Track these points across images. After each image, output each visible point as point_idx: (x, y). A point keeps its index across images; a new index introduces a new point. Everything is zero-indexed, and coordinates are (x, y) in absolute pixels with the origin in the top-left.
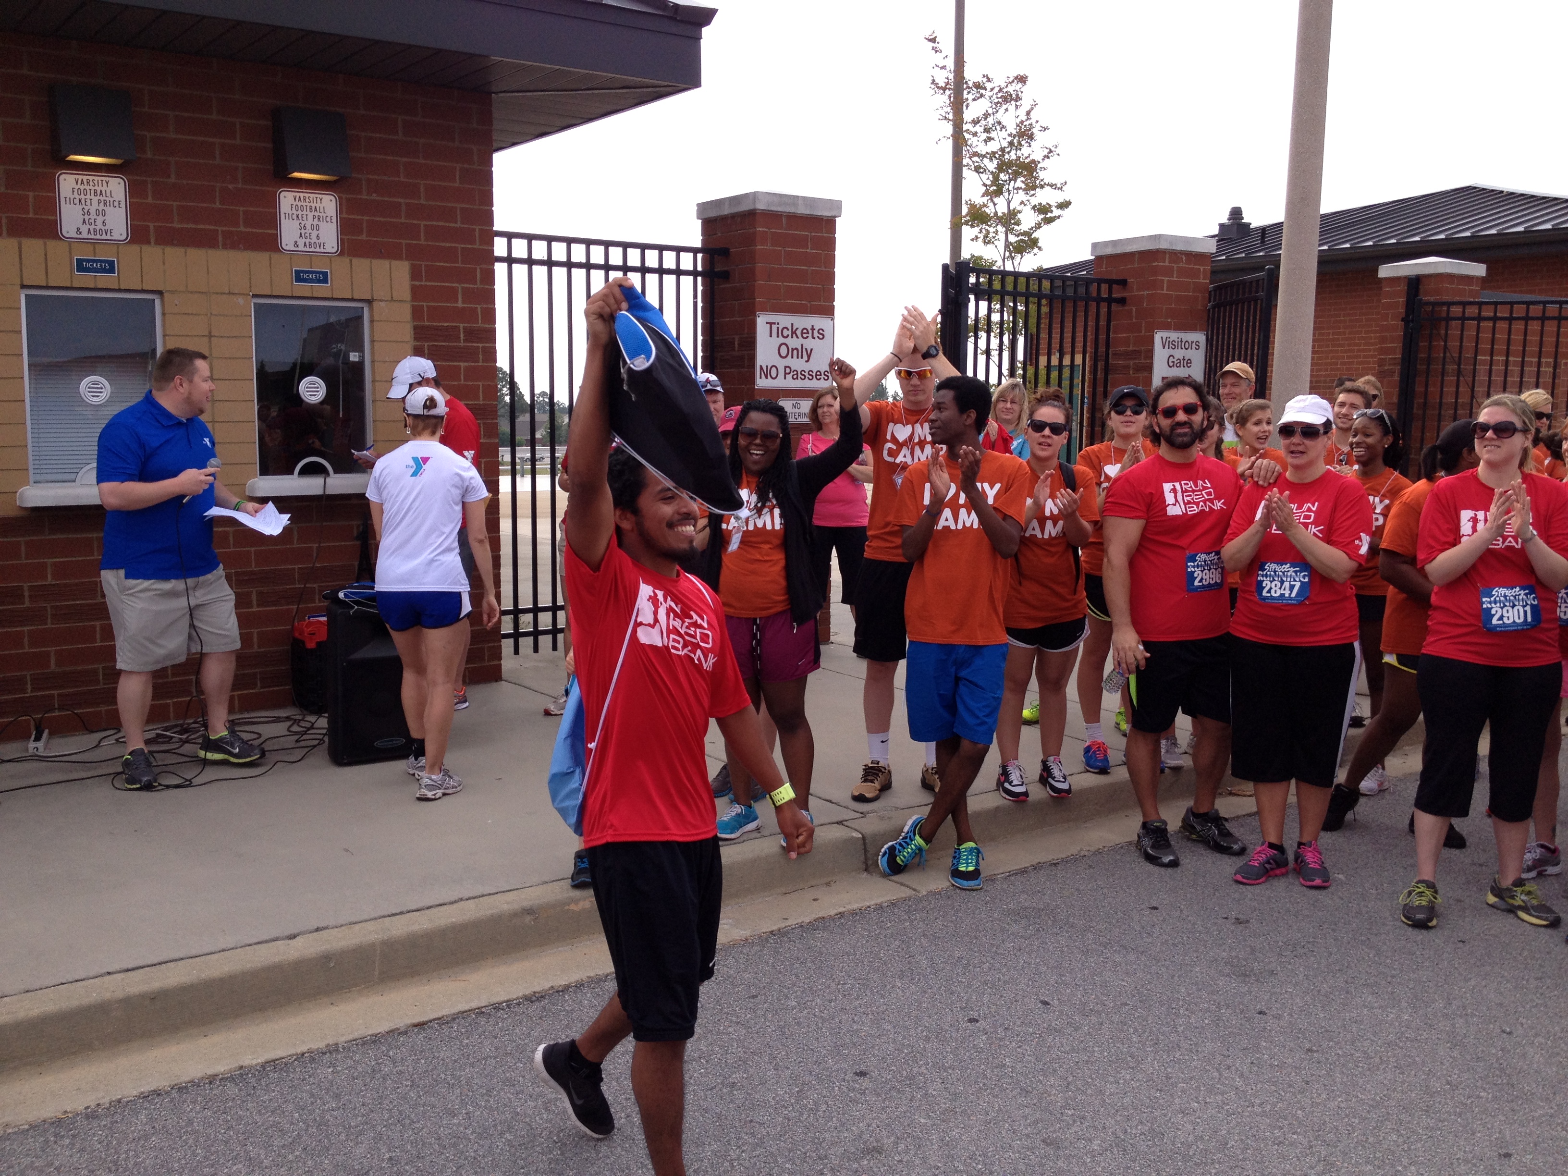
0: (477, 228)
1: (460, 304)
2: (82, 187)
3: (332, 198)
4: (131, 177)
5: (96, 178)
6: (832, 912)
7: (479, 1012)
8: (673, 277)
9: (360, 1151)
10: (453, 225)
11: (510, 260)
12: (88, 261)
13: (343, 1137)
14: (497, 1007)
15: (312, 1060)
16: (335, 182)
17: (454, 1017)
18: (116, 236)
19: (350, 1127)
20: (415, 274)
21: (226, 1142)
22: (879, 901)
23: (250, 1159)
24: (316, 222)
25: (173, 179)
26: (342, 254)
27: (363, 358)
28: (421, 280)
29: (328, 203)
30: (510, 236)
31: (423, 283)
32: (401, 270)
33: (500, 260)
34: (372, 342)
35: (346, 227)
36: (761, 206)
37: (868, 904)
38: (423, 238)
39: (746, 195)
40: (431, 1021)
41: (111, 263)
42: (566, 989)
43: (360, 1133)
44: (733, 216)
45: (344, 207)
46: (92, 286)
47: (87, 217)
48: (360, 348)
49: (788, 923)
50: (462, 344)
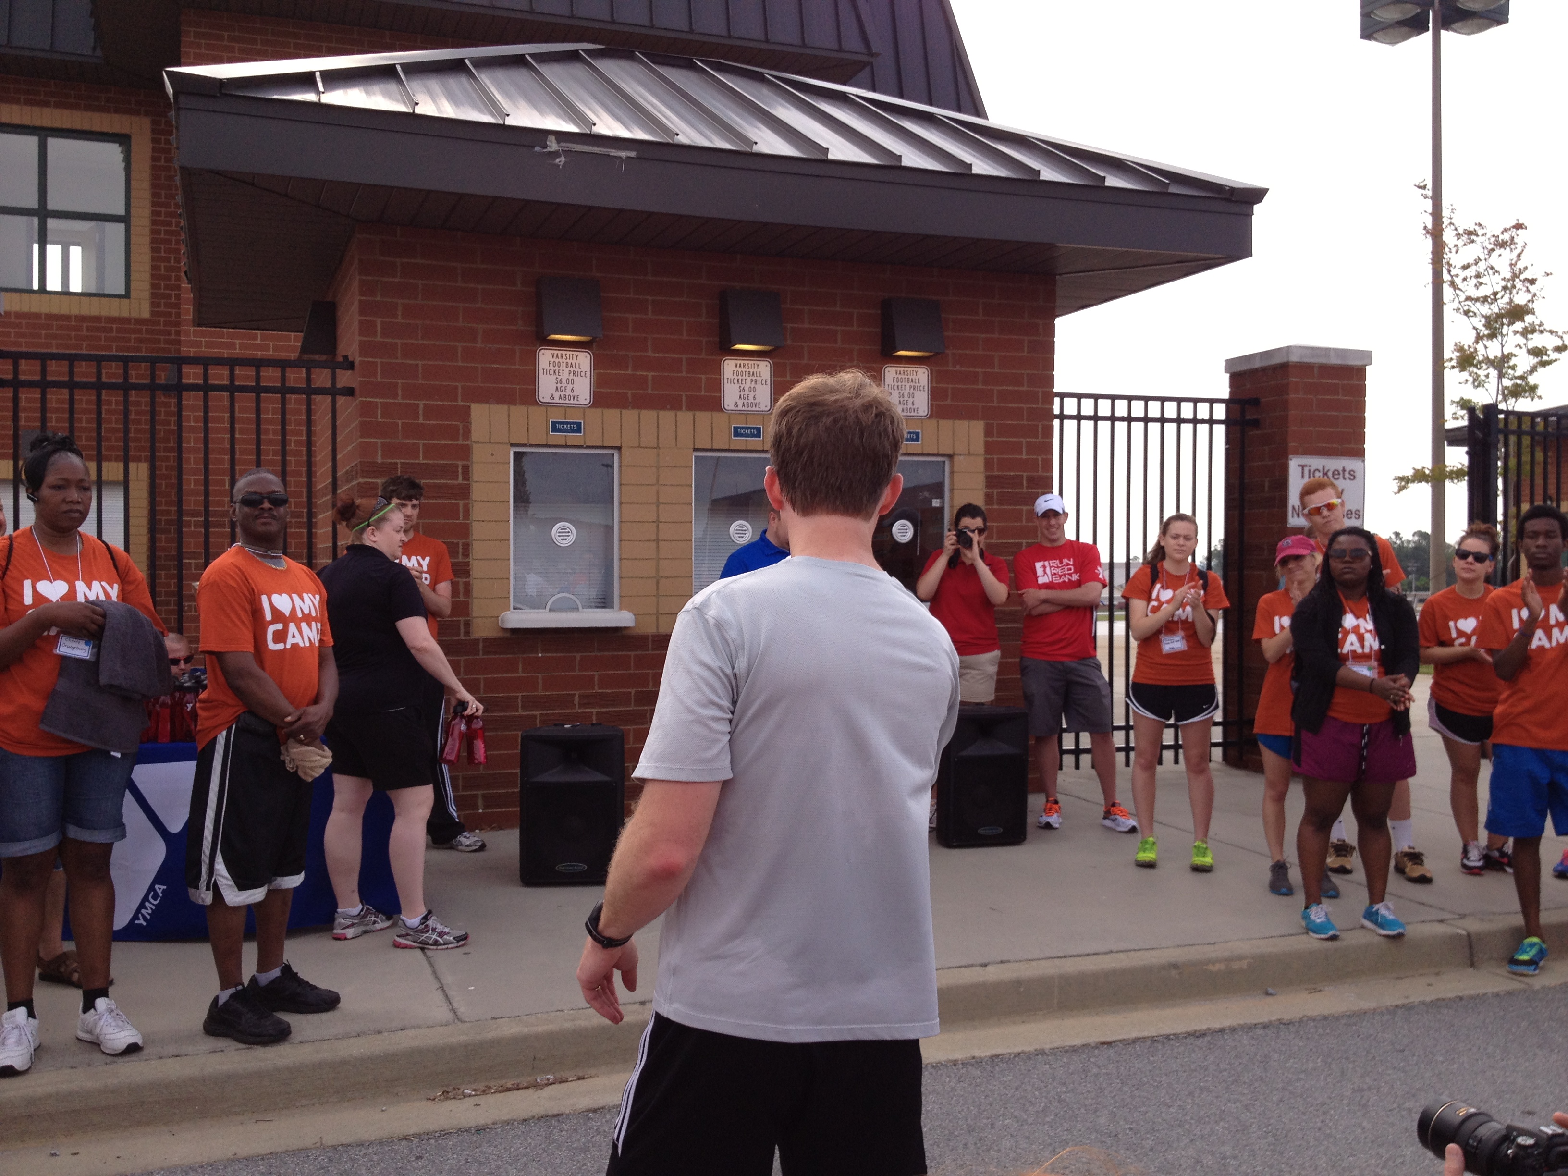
0: (1040, 390)
1: (1024, 457)
2: (740, 370)
3: (925, 370)
4: (776, 360)
5: (753, 362)
6: (1451, 995)
7: (1154, 1039)
8: (1207, 426)
9: (1102, 1121)
10: (1021, 389)
11: (1062, 417)
12: (742, 428)
13: (1083, 1111)
14: (1168, 1037)
15: (1030, 1059)
16: (931, 356)
17: (1135, 1041)
18: (763, 408)
19: (1086, 1106)
20: (988, 432)
21: (991, 1105)
22: (1495, 990)
23: (1016, 1117)
24: (912, 391)
25: (805, 361)
26: (931, 417)
27: (943, 502)
28: (993, 436)
29: (922, 375)
30: (1062, 396)
31: (995, 439)
32: (978, 428)
33: (1057, 417)
34: (952, 490)
35: (935, 394)
36: (1294, 359)
37: (1484, 991)
38: (995, 401)
39: (1279, 350)
40: (1114, 1042)
41: (759, 430)
42: (1222, 1031)
43: (1096, 1111)
44: (1264, 370)
45: (936, 378)
46: (743, 448)
47: (742, 393)
48: (941, 496)
49: (1411, 1000)
50: (1025, 490)
